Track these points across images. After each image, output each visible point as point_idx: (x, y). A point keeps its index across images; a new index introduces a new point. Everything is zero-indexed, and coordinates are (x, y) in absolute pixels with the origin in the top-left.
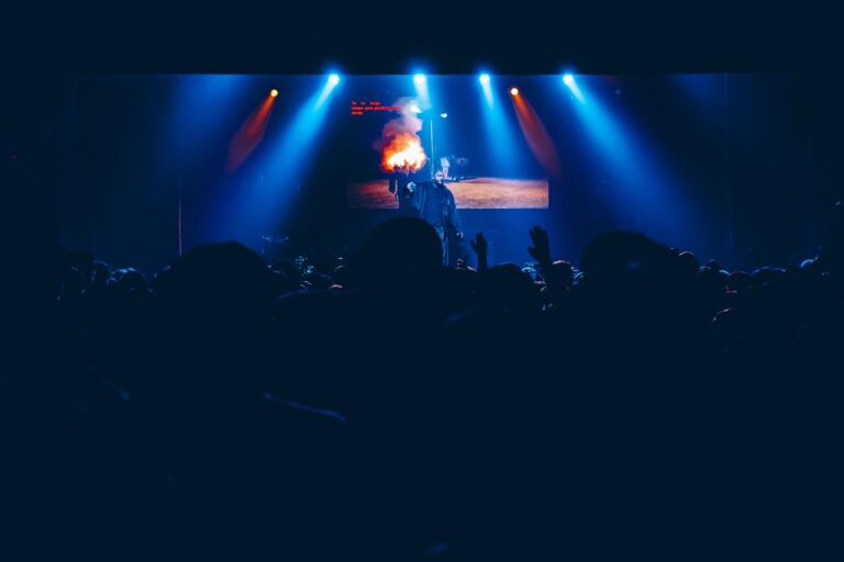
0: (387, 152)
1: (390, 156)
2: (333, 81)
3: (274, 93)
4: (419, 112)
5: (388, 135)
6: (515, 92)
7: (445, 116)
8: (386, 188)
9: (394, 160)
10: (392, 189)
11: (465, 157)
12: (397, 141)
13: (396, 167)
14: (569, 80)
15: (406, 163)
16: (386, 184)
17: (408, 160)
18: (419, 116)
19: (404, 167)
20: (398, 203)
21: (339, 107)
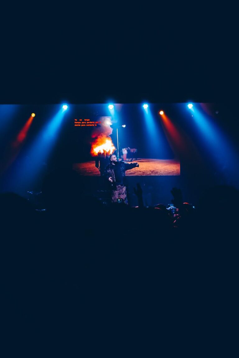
0: (94, 146)
1: (95, 147)
2: (65, 107)
3: (33, 115)
4: (111, 124)
5: (94, 137)
6: (162, 113)
7: (124, 126)
8: (94, 165)
9: (97, 150)
10: (97, 166)
11: (135, 148)
12: (99, 140)
13: (99, 154)
14: (190, 106)
15: (104, 151)
16: (94, 163)
17: (105, 150)
18: (111, 126)
19: (103, 154)
20: (100, 173)
21: (68, 121)
